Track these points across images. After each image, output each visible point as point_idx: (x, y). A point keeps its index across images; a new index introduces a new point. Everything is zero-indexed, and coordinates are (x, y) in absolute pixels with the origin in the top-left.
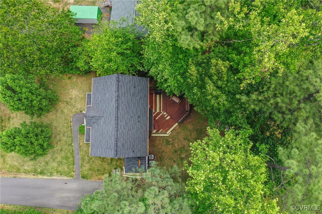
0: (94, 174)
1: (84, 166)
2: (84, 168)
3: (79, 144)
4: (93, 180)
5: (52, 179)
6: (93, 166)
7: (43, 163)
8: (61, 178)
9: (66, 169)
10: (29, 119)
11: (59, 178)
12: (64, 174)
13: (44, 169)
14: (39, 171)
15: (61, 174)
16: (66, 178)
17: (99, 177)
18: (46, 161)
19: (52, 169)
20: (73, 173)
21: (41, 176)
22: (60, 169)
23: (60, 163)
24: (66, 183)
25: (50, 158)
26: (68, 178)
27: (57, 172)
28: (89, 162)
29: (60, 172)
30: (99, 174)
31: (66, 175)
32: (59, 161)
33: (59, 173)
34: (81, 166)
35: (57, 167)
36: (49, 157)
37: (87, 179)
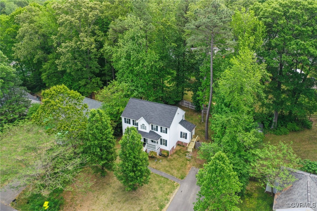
0: (183, 170)
1: (173, 173)
2: (175, 174)
3: (154, 168)
4: (188, 173)
5: (172, 201)
6: (176, 167)
7: (153, 201)
8: (174, 194)
9: (169, 186)
10: (105, 198)
11: (174, 196)
12: (173, 190)
13: (159, 204)
14: (159, 208)
15: (171, 193)
16: (177, 190)
17: (187, 168)
18: (153, 198)
19: (162, 197)
20: (175, 184)
21: (165, 209)
22: (166, 191)
23: (161, 188)
24: (182, 191)
25: (152, 194)
26: (178, 189)
27: (168, 195)
28: (172, 169)
29: (169, 192)
30: (184, 167)
31: (174, 189)
32: (159, 188)
33: (170, 194)
34: (173, 175)
35: (163, 192)
36: (150, 193)
37: (185, 176)
